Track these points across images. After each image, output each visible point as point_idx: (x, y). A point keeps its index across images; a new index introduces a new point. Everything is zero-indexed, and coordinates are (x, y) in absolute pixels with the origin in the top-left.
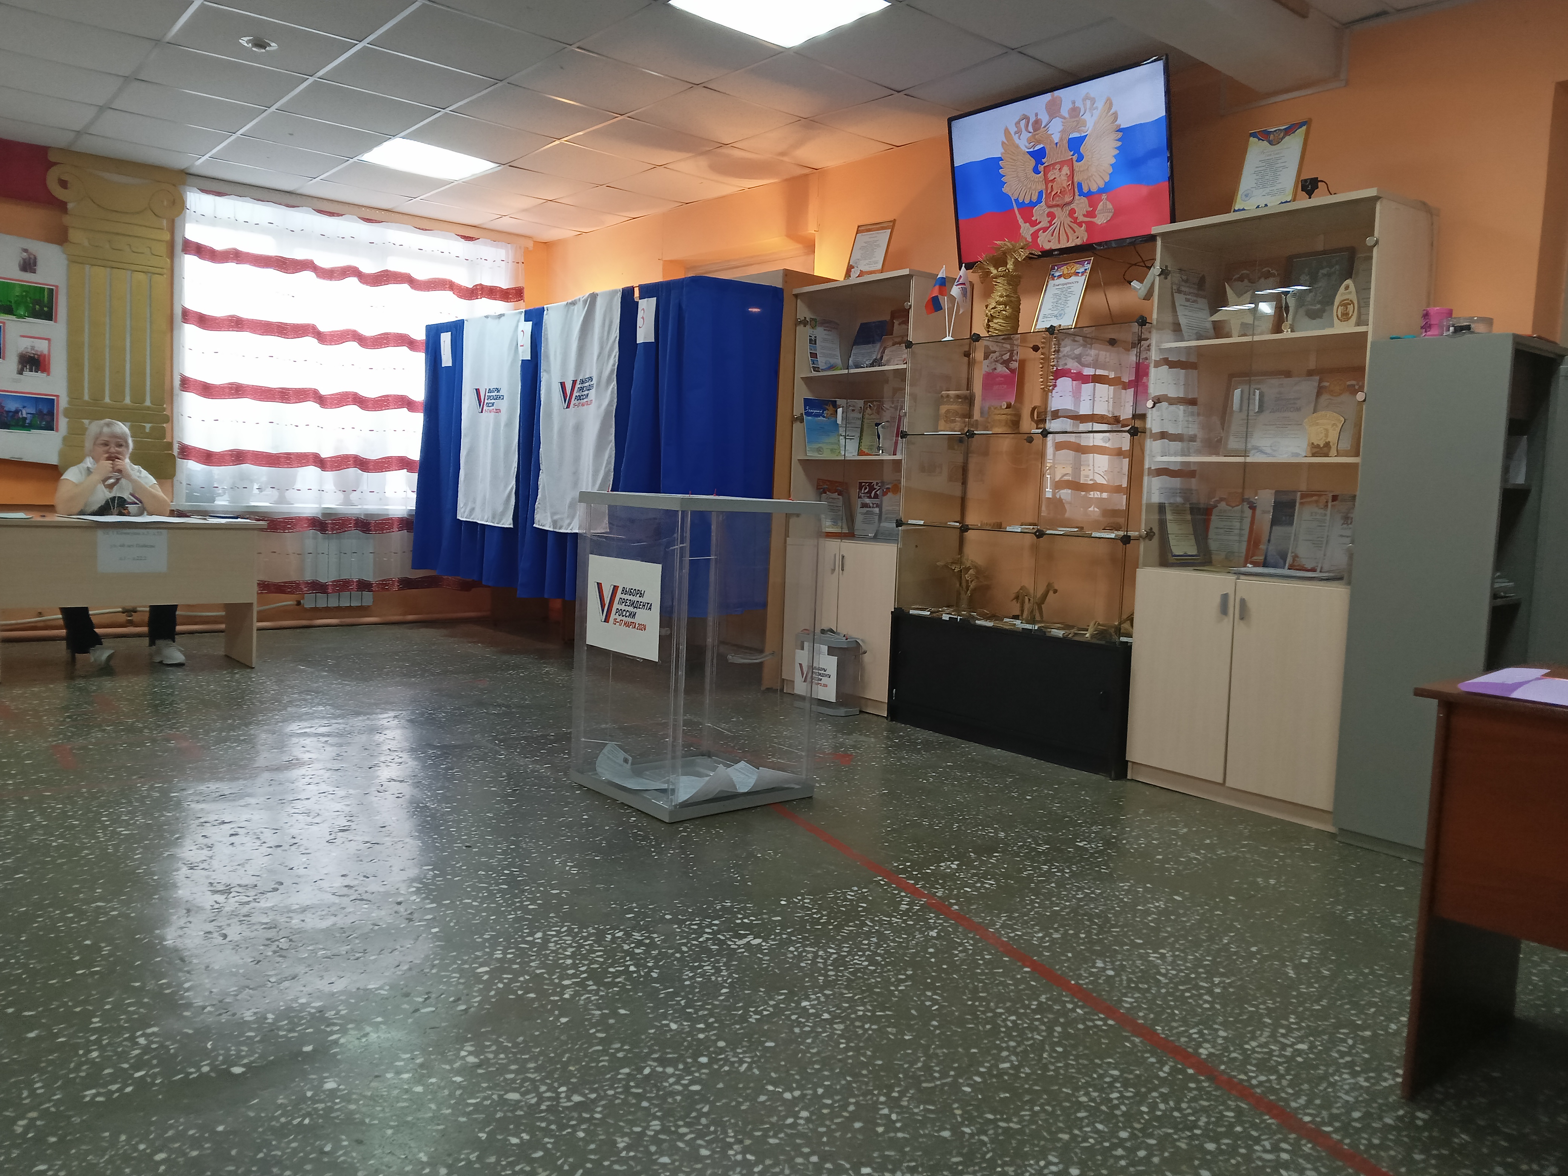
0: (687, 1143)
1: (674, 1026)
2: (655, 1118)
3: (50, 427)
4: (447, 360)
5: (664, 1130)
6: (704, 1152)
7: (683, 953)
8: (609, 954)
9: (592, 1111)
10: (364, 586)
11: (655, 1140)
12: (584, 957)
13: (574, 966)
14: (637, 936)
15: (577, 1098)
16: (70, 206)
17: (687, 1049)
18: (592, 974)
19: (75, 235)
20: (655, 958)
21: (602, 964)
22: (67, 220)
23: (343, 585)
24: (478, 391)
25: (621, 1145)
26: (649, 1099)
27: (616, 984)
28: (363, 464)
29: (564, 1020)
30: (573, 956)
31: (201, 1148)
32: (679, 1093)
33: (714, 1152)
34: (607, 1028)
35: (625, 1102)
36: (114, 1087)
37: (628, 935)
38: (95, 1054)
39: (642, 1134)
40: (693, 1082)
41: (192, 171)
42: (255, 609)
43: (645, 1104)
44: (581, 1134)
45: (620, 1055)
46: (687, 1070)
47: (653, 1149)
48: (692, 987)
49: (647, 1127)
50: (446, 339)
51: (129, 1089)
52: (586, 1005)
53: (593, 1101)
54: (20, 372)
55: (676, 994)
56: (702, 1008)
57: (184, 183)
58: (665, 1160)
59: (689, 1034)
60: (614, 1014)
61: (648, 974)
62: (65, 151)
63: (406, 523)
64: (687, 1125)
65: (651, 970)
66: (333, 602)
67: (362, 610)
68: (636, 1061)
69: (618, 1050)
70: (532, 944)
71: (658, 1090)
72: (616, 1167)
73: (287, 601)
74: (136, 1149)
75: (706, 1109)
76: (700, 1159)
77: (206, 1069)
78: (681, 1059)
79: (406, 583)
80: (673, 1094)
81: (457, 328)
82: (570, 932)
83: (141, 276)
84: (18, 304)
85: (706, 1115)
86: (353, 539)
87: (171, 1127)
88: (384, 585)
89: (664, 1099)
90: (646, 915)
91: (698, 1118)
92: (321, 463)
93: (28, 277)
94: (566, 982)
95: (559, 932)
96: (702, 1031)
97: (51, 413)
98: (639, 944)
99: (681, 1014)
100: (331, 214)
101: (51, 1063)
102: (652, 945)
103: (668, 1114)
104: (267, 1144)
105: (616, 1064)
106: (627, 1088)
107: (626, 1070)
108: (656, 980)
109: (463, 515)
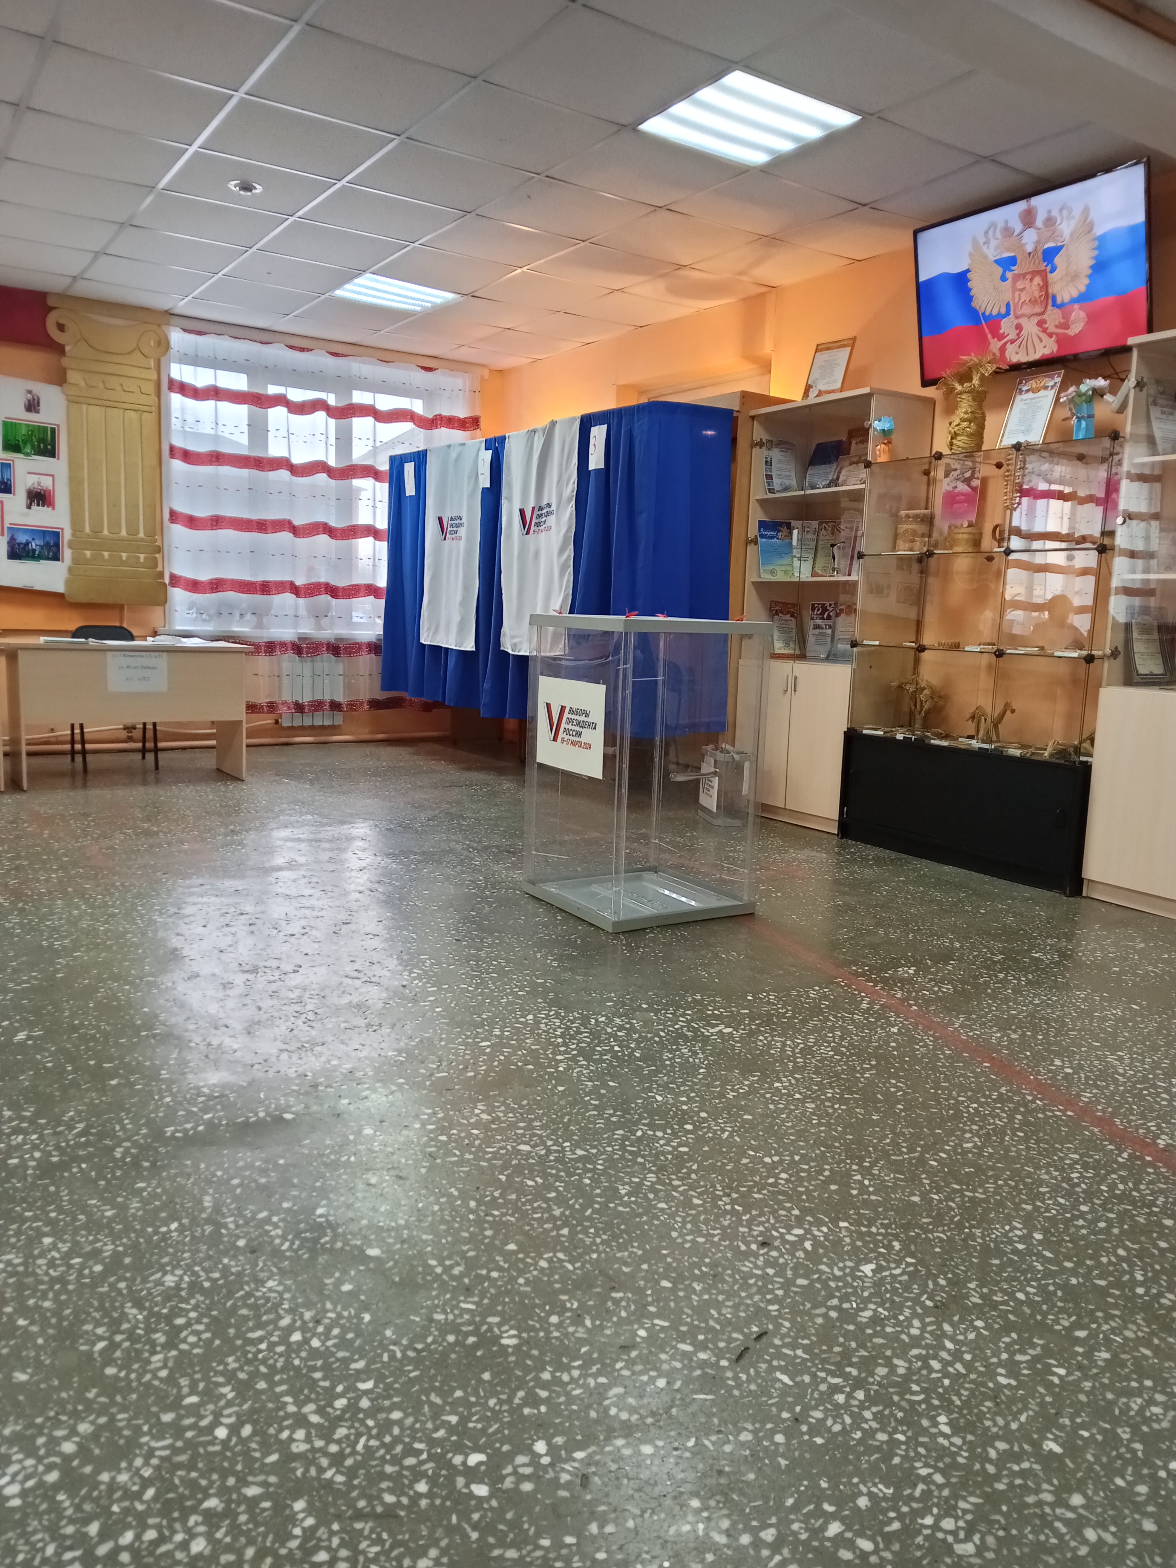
0: (681, 1193)
1: (659, 1098)
2: (651, 1171)
3: (56, 558)
4: (410, 490)
5: (659, 1181)
6: (696, 1201)
7: (660, 1037)
8: (595, 1035)
9: (594, 1163)
10: (335, 706)
11: (652, 1189)
12: (572, 1037)
13: (565, 1044)
14: (618, 1021)
15: (580, 1152)
16: (67, 348)
17: (673, 1118)
18: (581, 1052)
19: (73, 376)
20: (636, 1040)
21: (589, 1044)
22: (65, 362)
23: (317, 706)
24: (440, 520)
25: (623, 1192)
26: (643, 1157)
27: (604, 1061)
28: (333, 592)
29: (561, 1088)
30: (562, 1036)
31: (269, 1176)
32: (669, 1153)
33: (705, 1202)
34: (600, 1097)
35: (622, 1157)
36: (189, 1126)
37: (610, 1021)
38: (168, 1099)
39: (640, 1185)
40: (680, 1145)
41: (177, 311)
42: (245, 726)
43: (640, 1160)
44: (587, 1181)
45: (614, 1119)
46: (675, 1134)
47: (651, 1196)
48: (672, 1065)
49: (645, 1179)
50: (409, 469)
51: (201, 1128)
52: (579, 1077)
53: (595, 1155)
54: (29, 507)
55: (657, 1071)
56: (683, 1084)
57: (168, 324)
58: (662, 1205)
59: (673, 1105)
60: (605, 1085)
61: (631, 1054)
62: (64, 296)
63: (374, 648)
64: (679, 1179)
65: (633, 1050)
66: (308, 722)
67: (333, 729)
68: (630, 1126)
69: (611, 1115)
70: (526, 1024)
71: (651, 1149)
72: (621, 1209)
73: (266, 720)
74: (214, 1175)
75: (695, 1167)
76: (694, 1207)
77: (262, 1114)
78: (668, 1125)
79: (375, 704)
80: (663, 1153)
81: (420, 459)
82: (557, 1015)
83: (132, 414)
84: (25, 442)
85: (695, 1172)
86: (326, 662)
87: (241, 1159)
88: (353, 706)
89: (657, 1156)
90: (624, 1004)
91: (688, 1175)
92: (296, 590)
93: (32, 417)
94: (559, 1057)
95: (547, 1016)
96: (684, 1103)
97: (57, 545)
98: (621, 1028)
99: (665, 1088)
100: (302, 350)
101: (133, 1105)
102: (632, 1029)
103: (661, 1169)
104: (323, 1176)
105: (611, 1127)
106: (623, 1147)
107: (621, 1132)
108: (639, 1059)
109: (426, 639)
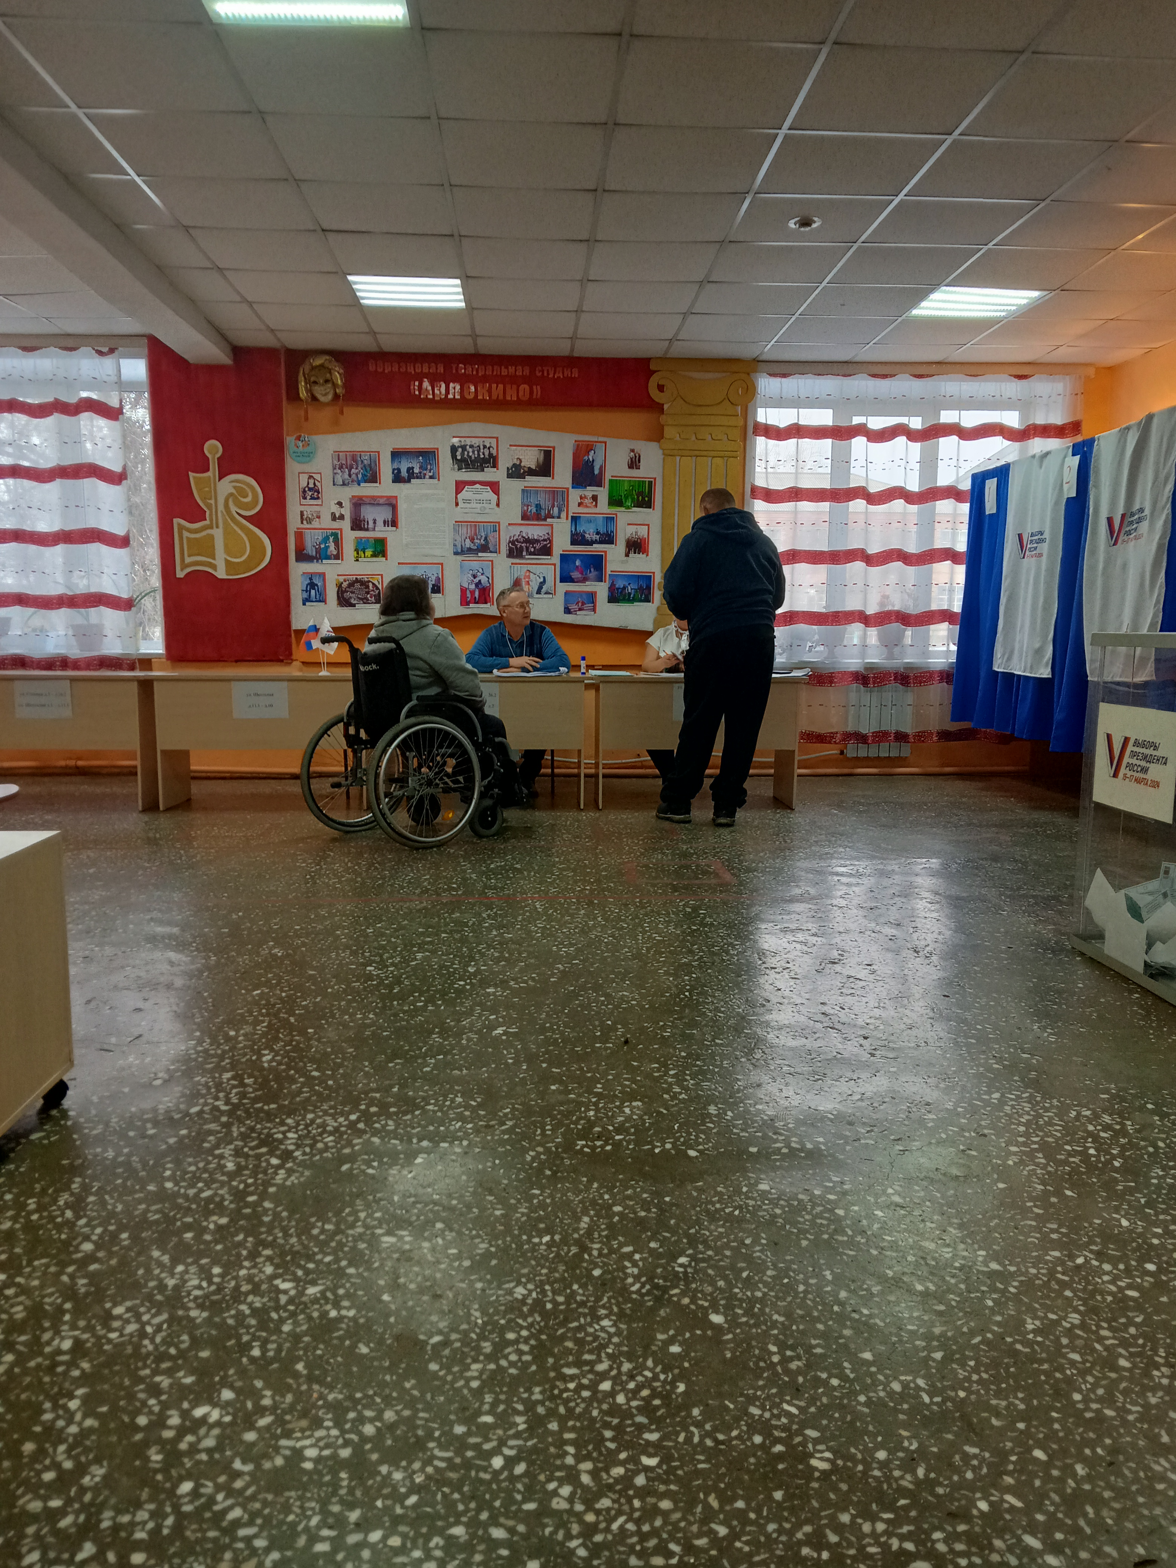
0: (1107, 1348)
1: (1125, 1223)
2: (1076, 1310)
3: (647, 600)
4: (990, 507)
5: (1083, 1326)
6: (1123, 1363)
7: (1156, 1148)
8: (1069, 1131)
9: (1007, 1284)
10: (901, 737)
11: (1069, 1332)
12: (1040, 1128)
13: (1026, 1135)
14: (1107, 1119)
15: (994, 1266)
16: (666, 407)
17: (1134, 1251)
18: (1044, 1147)
19: (669, 432)
20: (1123, 1146)
21: (1057, 1139)
22: (663, 419)
23: (881, 736)
24: (1020, 537)
25: (1030, 1327)
26: (1074, 1291)
27: (1068, 1163)
28: (905, 619)
29: (1001, 1186)
30: (1027, 1124)
32: (1111, 1293)
33: (1135, 1366)
34: (1047, 1205)
35: (1046, 1284)
37: (1096, 1116)
38: (592, 1113)
39: (1057, 1323)
40: (1130, 1287)
41: (764, 357)
42: (797, 758)
43: (1068, 1293)
44: (990, 1303)
45: (1054, 1236)
46: (1128, 1272)
47: (1065, 1341)
48: (1159, 1187)
49: (1065, 1318)
50: (991, 485)
51: (609, 1148)
52: (1030, 1175)
53: (1012, 1275)
54: (627, 555)
55: (1136, 1189)
56: (1165, 1212)
57: (755, 371)
58: (1076, 1357)
59: (1140, 1235)
60: (1058, 1193)
61: (1109, 1162)
62: (663, 359)
63: (945, 676)
64: (1110, 1328)
65: (1114, 1157)
66: (873, 752)
67: (900, 761)
68: (1069, 1247)
69: (1053, 1231)
70: (987, 1103)
71: (1088, 1283)
72: (1019, 1347)
73: (831, 751)
74: (602, 1197)
75: (1138, 1320)
76: (1115, 1368)
78: (1124, 1258)
79: (945, 735)
80: (1102, 1293)
81: (1002, 473)
82: (1030, 1100)
83: (718, 461)
84: (626, 498)
85: (1137, 1326)
86: (892, 692)
88: (921, 737)
89: (1092, 1294)
90: (1123, 1099)
91: (1126, 1326)
92: (865, 619)
94: (1014, 1149)
95: (1019, 1097)
96: (1156, 1236)
97: (649, 588)
98: (1107, 1128)
99: (1138, 1212)
100: (885, 376)
102: (1123, 1132)
103: (1094, 1310)
105: (1046, 1244)
106: (1052, 1273)
107: (1057, 1254)
108: (1116, 1170)
109: (998, 666)
